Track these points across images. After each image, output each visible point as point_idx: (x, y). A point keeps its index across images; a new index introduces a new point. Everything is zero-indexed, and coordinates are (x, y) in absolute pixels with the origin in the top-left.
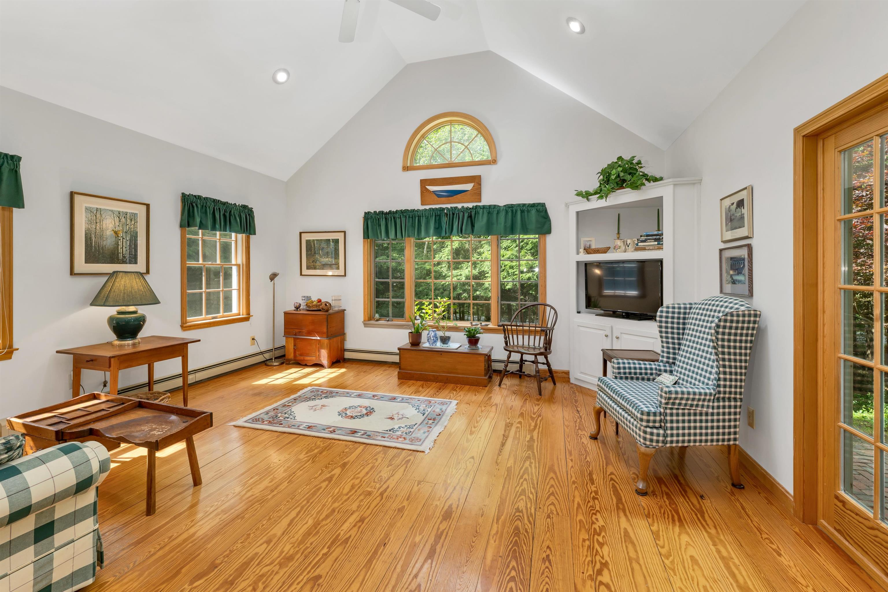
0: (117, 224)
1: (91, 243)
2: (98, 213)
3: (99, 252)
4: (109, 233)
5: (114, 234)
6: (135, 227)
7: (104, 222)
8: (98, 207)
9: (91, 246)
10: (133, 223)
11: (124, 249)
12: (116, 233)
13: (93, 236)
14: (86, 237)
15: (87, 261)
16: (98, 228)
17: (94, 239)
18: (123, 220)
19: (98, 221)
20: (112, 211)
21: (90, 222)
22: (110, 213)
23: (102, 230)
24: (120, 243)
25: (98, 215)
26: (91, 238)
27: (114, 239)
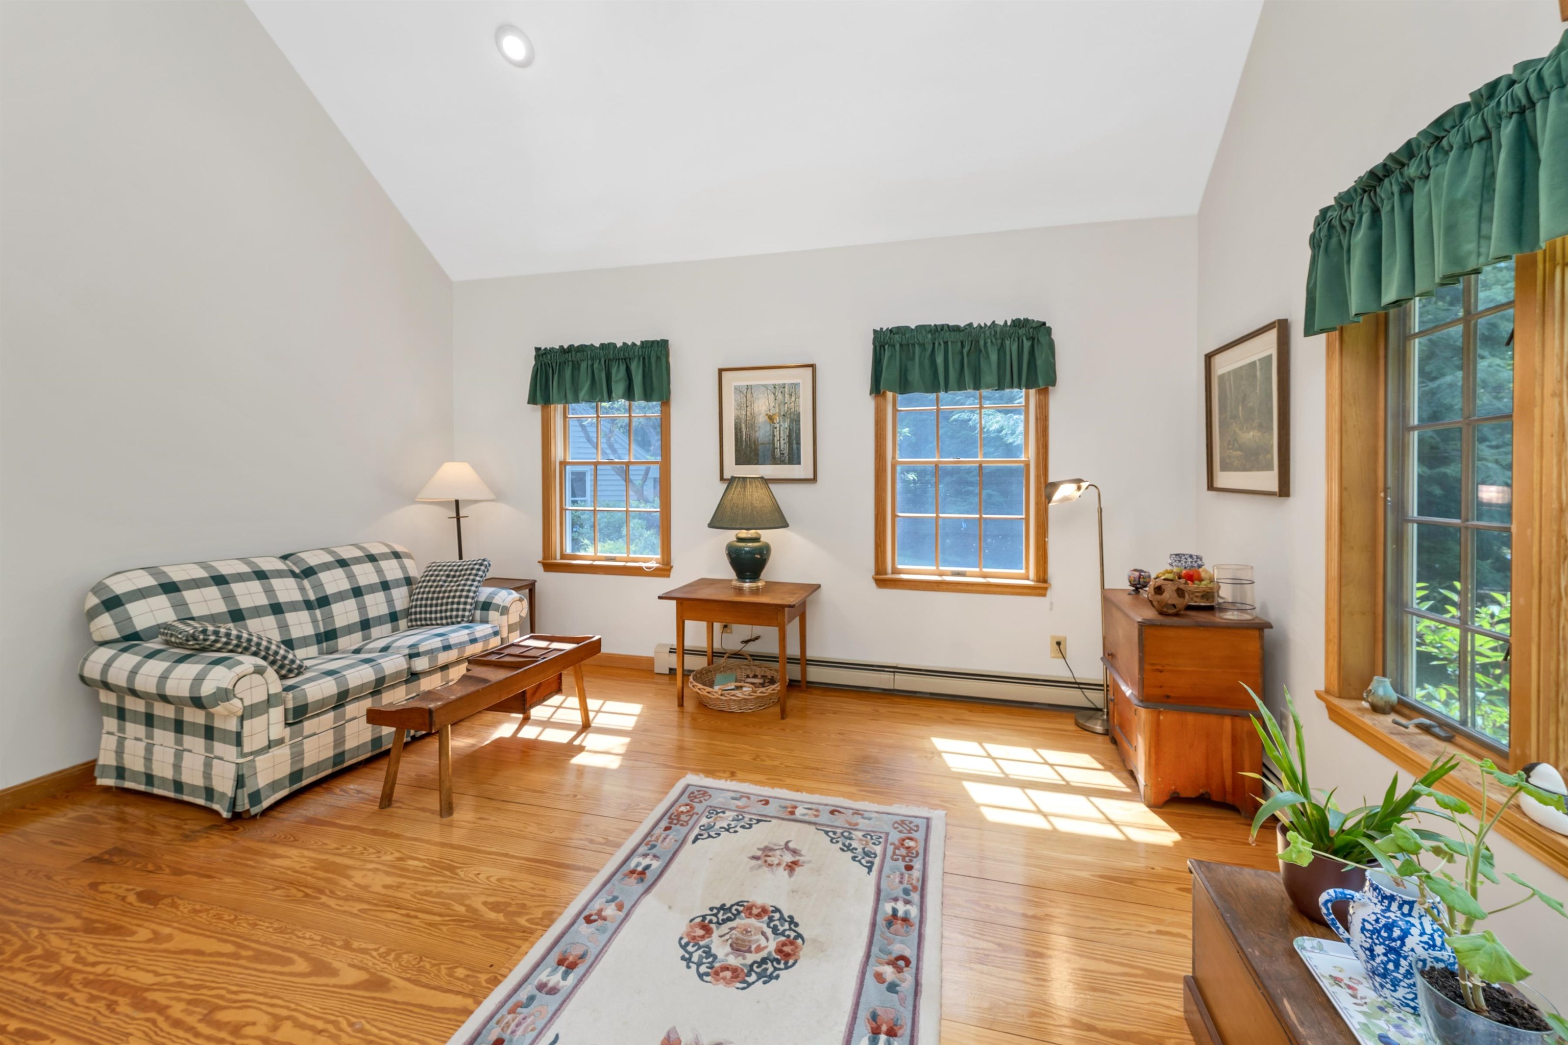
0: (772, 404)
1: (741, 437)
2: (749, 391)
3: (751, 448)
4: (762, 419)
5: (768, 421)
6: (797, 405)
7: (756, 405)
8: (749, 383)
9: (741, 441)
10: (793, 399)
11: (782, 442)
12: (771, 418)
13: (743, 426)
14: (736, 428)
15: (738, 462)
16: (748, 413)
17: (744, 430)
18: (780, 396)
19: (749, 404)
20: (765, 386)
21: (739, 407)
22: (764, 389)
23: (753, 416)
24: (777, 433)
25: (749, 395)
26: (740, 429)
27: (768, 428)
